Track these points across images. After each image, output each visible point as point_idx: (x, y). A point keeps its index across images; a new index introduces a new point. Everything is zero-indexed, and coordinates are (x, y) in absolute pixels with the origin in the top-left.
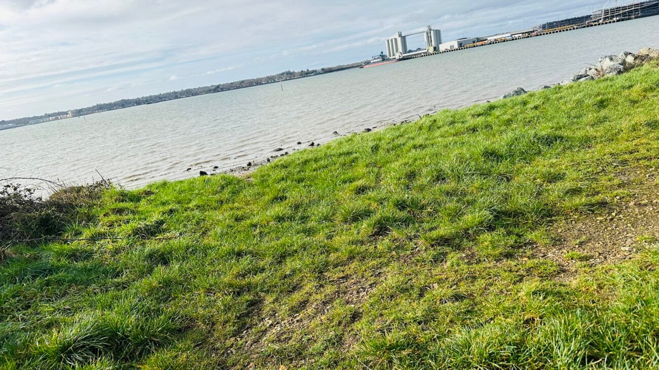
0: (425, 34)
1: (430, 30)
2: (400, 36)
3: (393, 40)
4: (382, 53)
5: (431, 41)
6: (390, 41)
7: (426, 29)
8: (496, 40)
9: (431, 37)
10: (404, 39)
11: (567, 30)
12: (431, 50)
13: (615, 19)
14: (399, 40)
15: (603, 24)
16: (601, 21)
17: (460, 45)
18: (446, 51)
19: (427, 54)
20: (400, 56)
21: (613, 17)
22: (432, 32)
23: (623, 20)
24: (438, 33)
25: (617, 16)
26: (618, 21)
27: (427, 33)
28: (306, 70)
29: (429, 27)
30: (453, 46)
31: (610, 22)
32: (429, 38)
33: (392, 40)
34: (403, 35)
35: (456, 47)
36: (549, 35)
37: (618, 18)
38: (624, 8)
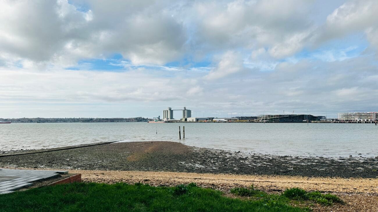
2: (170, 110)
4: (159, 116)
5: (185, 115)
6: (165, 111)
7: (183, 109)
10: (172, 112)
11: (243, 122)
12: (184, 120)
14: (169, 112)
15: (261, 122)
16: (260, 121)
17: (197, 120)
18: (190, 122)
19: (181, 122)
20: (166, 120)
22: (186, 111)
23: (268, 122)
24: (189, 112)
27: (184, 111)
29: (185, 108)
30: (193, 120)
32: (184, 113)
34: (172, 110)
35: (195, 121)
37: (266, 121)
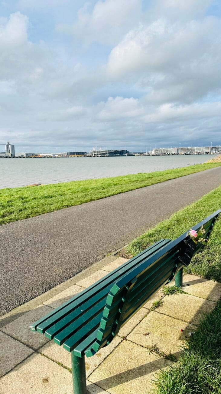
0: (6, 146)
1: (9, 144)
5: (9, 150)
7: (6, 143)
8: (47, 156)
9: (9, 148)
12: (10, 155)
15: (95, 157)
16: (93, 155)
17: (27, 155)
18: (19, 157)
19: (7, 157)
21: (98, 154)
22: (10, 146)
23: (102, 156)
24: (13, 147)
25: (99, 154)
26: (100, 156)
27: (7, 146)
29: (8, 142)
31: (97, 156)
32: (8, 148)
35: (25, 156)
38: (102, 152)
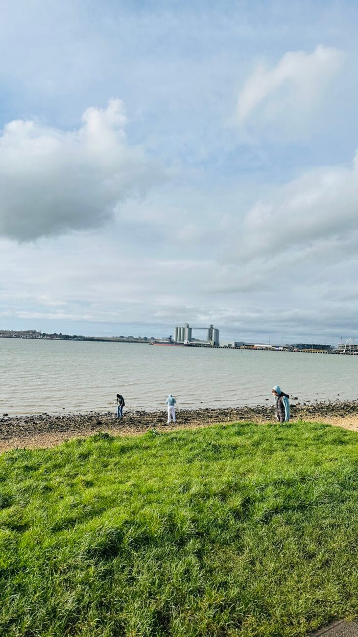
0: (208, 330)
1: (212, 327)
2: (188, 327)
3: (182, 329)
4: (171, 336)
5: (212, 337)
6: (179, 329)
7: (209, 327)
9: (212, 334)
10: (190, 329)
12: (212, 344)
13: (353, 352)
14: (187, 330)
17: (236, 344)
18: (226, 347)
19: (209, 346)
20: (188, 343)
21: (352, 351)
22: (213, 330)
24: (217, 332)
25: (355, 351)
27: (210, 330)
28: (59, 334)
29: (212, 325)
31: (349, 354)
32: (210, 334)
33: (180, 328)
35: (233, 346)
36: (305, 353)
